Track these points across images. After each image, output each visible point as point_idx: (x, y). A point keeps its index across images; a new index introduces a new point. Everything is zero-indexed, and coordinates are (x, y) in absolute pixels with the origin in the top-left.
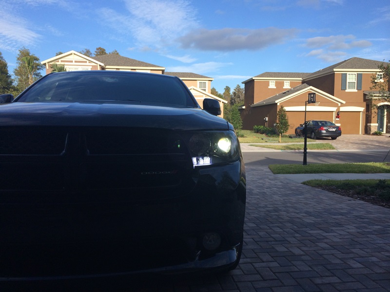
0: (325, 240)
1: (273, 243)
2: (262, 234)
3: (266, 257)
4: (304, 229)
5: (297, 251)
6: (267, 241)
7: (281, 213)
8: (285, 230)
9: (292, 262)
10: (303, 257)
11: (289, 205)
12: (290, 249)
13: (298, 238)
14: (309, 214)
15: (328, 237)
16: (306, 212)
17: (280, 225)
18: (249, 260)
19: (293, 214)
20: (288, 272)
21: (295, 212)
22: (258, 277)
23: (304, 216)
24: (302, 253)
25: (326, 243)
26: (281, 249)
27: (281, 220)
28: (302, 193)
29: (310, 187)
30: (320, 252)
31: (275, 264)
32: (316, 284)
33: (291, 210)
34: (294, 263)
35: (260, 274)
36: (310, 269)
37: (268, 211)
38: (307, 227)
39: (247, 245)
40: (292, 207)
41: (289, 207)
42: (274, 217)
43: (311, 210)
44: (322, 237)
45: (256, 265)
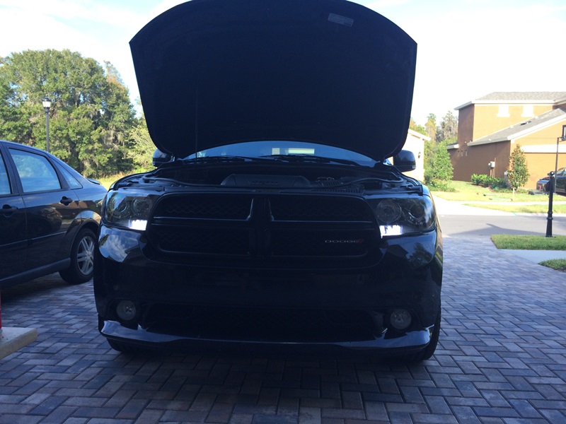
0: (556, 338)
1: (482, 336)
2: (468, 325)
3: (470, 350)
4: (528, 323)
5: (513, 347)
6: (474, 334)
7: (499, 301)
8: (501, 322)
9: (505, 359)
10: (520, 355)
11: (513, 292)
12: (505, 345)
13: (518, 334)
14: (540, 304)
15: (561, 334)
16: (537, 303)
17: (496, 316)
18: (448, 352)
19: (517, 304)
20: (496, 368)
21: (520, 302)
22: (458, 370)
23: (532, 308)
24: (520, 350)
25: (555, 341)
26: (491, 343)
27: (497, 311)
28: (536, 278)
29: (551, 270)
30: (545, 351)
31: (482, 359)
32: (530, 384)
33: (515, 298)
34: (507, 359)
35: (460, 368)
36: (527, 367)
37: (480, 298)
38: (533, 321)
39: (447, 335)
40: (517, 295)
41: (514, 295)
42: (489, 306)
43: (545, 300)
44: (552, 334)
45: (456, 358)
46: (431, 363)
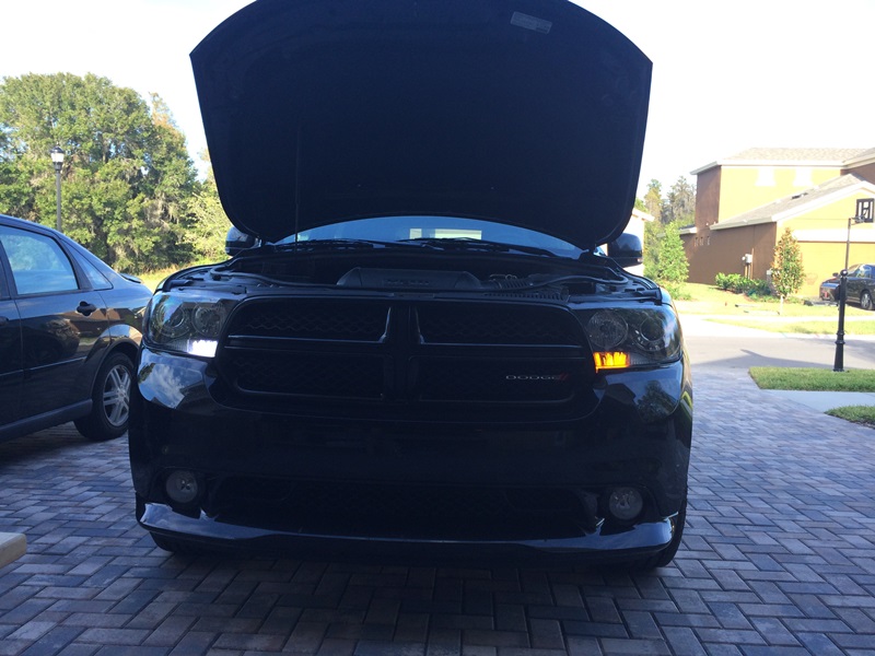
0: (862, 532)
1: (747, 528)
2: (724, 509)
3: (729, 552)
4: (817, 508)
5: (796, 547)
6: (734, 525)
7: (769, 471)
8: (775, 505)
9: (785, 565)
10: (808, 559)
11: (790, 457)
12: (783, 542)
13: (803, 524)
14: (833, 477)
15: (870, 526)
16: (829, 475)
17: (767, 495)
18: (695, 554)
19: (796, 476)
20: (774, 582)
21: (802, 473)
22: (712, 584)
23: (821, 482)
24: (808, 551)
25: (862, 536)
26: (763, 539)
27: (766, 487)
28: (823, 435)
29: (845, 423)
30: (846, 552)
31: (749, 566)
32: (828, 607)
33: (795, 468)
34: (788, 566)
35: (716, 580)
36: (821, 580)
37: (740, 466)
38: (825, 504)
39: (692, 527)
40: (797, 463)
41: (791, 462)
42: (753, 479)
43: (840, 471)
44: (857, 526)
45: (709, 564)
46: (669, 571)
